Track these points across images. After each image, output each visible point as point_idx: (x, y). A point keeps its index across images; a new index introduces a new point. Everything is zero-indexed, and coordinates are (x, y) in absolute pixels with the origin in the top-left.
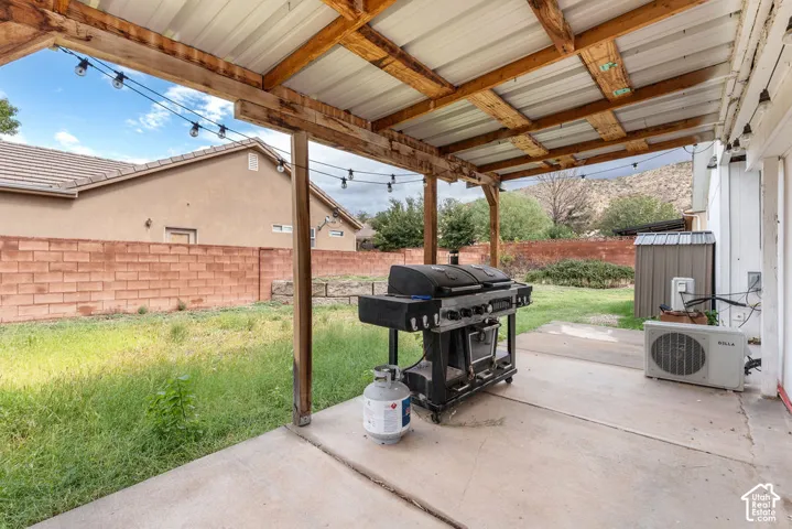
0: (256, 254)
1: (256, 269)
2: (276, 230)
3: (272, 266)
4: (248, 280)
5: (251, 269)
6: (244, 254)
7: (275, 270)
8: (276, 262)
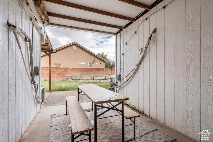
0: (63, 69)
1: (63, 73)
2: (81, 63)
3: (67, 72)
4: (61, 75)
5: (62, 72)
6: (60, 69)
7: (68, 73)
8: (68, 71)
